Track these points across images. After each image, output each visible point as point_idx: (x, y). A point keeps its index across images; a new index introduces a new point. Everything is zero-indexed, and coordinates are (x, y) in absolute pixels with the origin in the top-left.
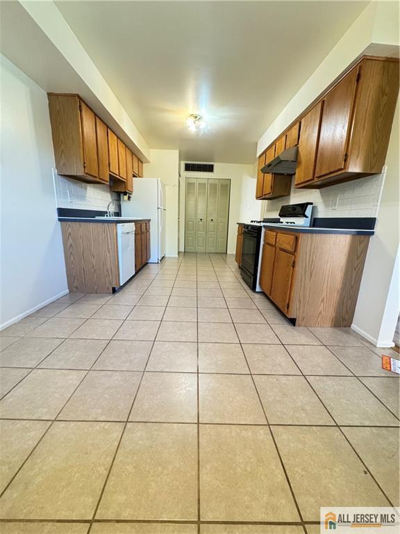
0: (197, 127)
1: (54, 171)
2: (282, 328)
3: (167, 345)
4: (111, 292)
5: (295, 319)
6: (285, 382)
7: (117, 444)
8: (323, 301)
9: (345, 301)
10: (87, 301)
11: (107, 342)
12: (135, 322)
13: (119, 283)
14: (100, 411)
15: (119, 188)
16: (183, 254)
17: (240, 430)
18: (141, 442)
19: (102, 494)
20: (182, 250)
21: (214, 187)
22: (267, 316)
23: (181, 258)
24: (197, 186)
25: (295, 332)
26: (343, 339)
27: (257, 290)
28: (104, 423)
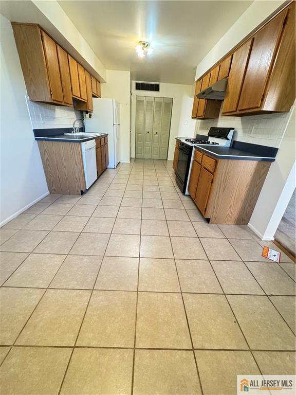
0: (146, 53)
1: (27, 98)
2: (200, 225)
3: (120, 237)
4: (80, 193)
5: (210, 219)
6: (195, 264)
7: (87, 304)
8: (230, 207)
9: (246, 208)
10: (63, 201)
11: (79, 233)
12: (98, 218)
13: (86, 187)
14: (76, 282)
15: (81, 108)
16: (134, 160)
17: (163, 295)
18: (102, 303)
19: (79, 333)
20: (133, 156)
21: (159, 104)
22: (191, 215)
23: (132, 163)
24: (145, 102)
25: (208, 228)
26: (240, 234)
27: (186, 194)
28: (78, 291)
